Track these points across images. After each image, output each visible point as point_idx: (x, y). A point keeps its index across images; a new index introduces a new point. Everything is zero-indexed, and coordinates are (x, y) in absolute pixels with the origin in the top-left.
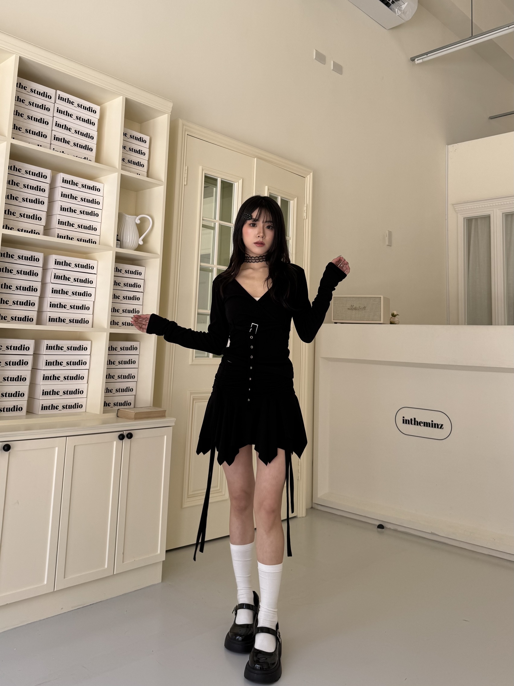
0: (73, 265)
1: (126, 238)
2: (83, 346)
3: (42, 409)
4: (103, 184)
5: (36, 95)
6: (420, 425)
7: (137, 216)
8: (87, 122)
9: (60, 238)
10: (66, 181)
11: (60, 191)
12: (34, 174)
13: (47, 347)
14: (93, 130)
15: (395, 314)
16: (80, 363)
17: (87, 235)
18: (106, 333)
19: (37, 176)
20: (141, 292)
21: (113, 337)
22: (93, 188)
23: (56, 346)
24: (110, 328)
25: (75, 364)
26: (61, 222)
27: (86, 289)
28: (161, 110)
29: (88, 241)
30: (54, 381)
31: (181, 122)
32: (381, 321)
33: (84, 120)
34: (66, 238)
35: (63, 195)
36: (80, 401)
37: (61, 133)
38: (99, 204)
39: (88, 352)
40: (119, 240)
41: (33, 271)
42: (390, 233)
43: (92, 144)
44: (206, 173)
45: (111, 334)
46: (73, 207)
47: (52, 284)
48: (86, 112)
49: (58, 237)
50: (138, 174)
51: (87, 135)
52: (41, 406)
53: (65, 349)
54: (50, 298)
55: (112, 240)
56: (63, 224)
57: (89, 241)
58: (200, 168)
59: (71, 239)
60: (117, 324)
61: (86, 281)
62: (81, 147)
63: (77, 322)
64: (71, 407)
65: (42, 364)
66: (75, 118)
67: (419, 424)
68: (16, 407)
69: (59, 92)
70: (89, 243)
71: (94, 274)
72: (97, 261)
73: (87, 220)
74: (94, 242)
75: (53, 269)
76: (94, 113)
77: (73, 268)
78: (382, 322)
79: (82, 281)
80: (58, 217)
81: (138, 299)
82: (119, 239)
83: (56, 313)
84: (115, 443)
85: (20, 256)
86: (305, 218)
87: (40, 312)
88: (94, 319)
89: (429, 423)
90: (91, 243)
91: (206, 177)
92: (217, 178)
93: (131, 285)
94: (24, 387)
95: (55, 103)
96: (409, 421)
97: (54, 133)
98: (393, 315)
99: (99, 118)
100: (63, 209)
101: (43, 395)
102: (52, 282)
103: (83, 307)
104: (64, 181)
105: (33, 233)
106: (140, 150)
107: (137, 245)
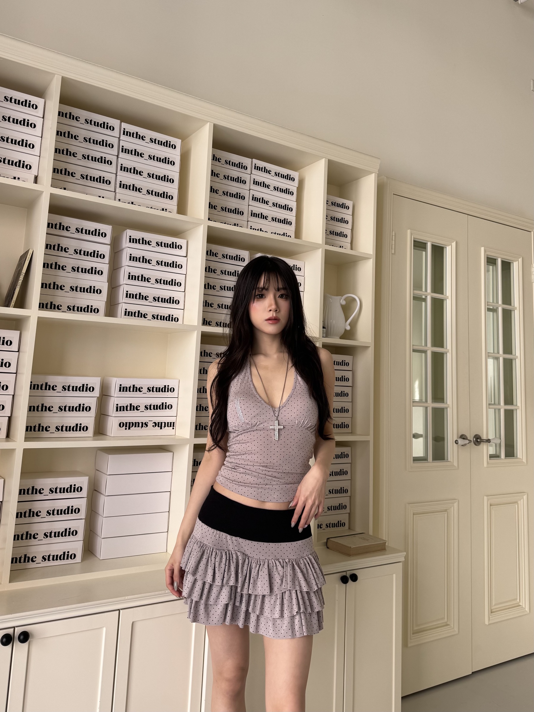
1: (331, 324)
4: (303, 262)
5: (231, 167)
7: (342, 297)
8: (285, 192)
14: (291, 201)
19: (235, 260)
20: (350, 386)
28: (368, 170)
33: (282, 190)
37: (258, 208)
43: (291, 216)
44: (415, 237)
48: (284, 180)
50: (341, 247)
51: (286, 207)
58: (409, 232)
62: (280, 221)
66: (272, 188)
69: (255, 161)
76: (293, 180)
81: (347, 395)
82: (325, 327)
84: (338, 588)
91: (414, 241)
93: (338, 379)
95: (251, 173)
97: (251, 208)
99: (297, 186)
106: (342, 218)
107: (343, 331)
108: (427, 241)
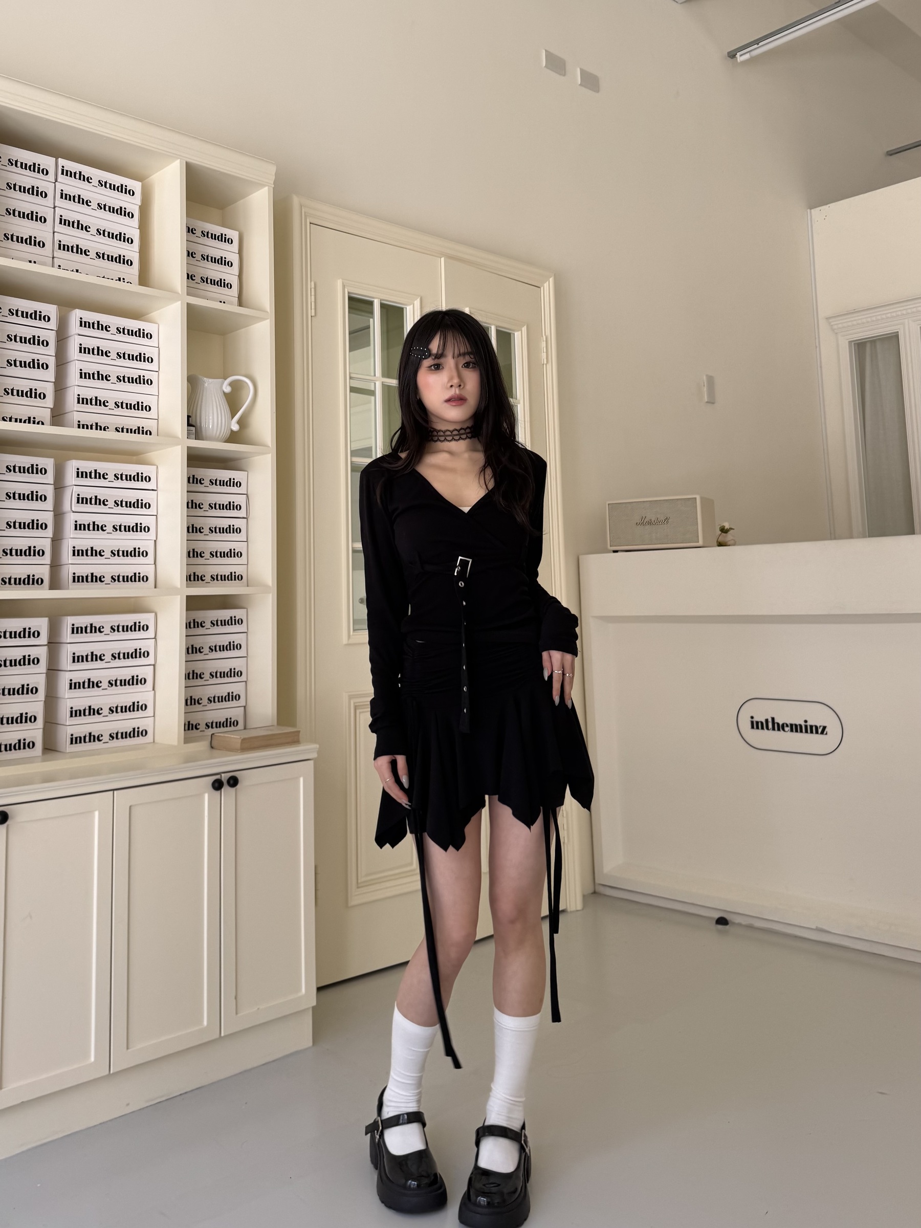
0: (111, 477)
1: (207, 421)
2: (139, 623)
3: (72, 743)
4: (157, 325)
5: (19, 170)
6: (784, 730)
7: (225, 379)
8: (119, 213)
9: (83, 428)
10: (87, 323)
11: (77, 343)
12: (25, 315)
13: (73, 629)
14: (131, 228)
15: (726, 528)
16: (137, 654)
17: (133, 419)
18: (179, 596)
19: (31, 318)
20: (244, 518)
21: (193, 603)
22: (139, 333)
23: (89, 626)
24: (187, 587)
25: (127, 656)
26: (83, 399)
27: (138, 519)
28: (257, 181)
29: (137, 430)
30: (91, 689)
31: (296, 201)
32: (698, 542)
33: (112, 210)
34: (94, 427)
35: (83, 350)
36: (142, 724)
37: (71, 236)
38: (152, 361)
39: (150, 633)
40: (192, 424)
41: (37, 492)
42: (711, 381)
43: (132, 252)
44: (349, 291)
45: (189, 598)
46: (104, 371)
47: (74, 514)
48: (116, 194)
49: (79, 427)
50: (221, 302)
51: (120, 237)
52: (69, 737)
53: (107, 630)
54: (73, 539)
55: (178, 425)
56: (87, 404)
57: (139, 431)
58: (339, 283)
59: (105, 429)
60: (202, 578)
61: (138, 504)
62: (111, 258)
63: (126, 579)
64: (125, 735)
65: (65, 661)
66: (95, 206)
67: (781, 727)
68: (22, 741)
69: (62, 162)
70: (139, 433)
71: (153, 490)
72: (156, 466)
73: (132, 393)
74: (147, 431)
75: (74, 486)
76: (131, 194)
77: (110, 482)
78: (701, 543)
79: (129, 505)
80: (77, 390)
81: (238, 531)
82: (194, 424)
83: (85, 566)
84: (208, 797)
85: (9, 467)
86: (545, 362)
87: (55, 566)
88: (157, 574)
89: (801, 726)
90: (143, 434)
91: (351, 299)
92: (373, 300)
93: (222, 507)
94: (34, 705)
95: (56, 181)
96: (762, 723)
97: (58, 237)
98: (724, 530)
99: (140, 205)
100: (84, 375)
101: (71, 716)
102: (73, 509)
103: (135, 553)
104: (83, 324)
105: (32, 422)
106: (222, 257)
107: (229, 433)
108: (373, 298)
